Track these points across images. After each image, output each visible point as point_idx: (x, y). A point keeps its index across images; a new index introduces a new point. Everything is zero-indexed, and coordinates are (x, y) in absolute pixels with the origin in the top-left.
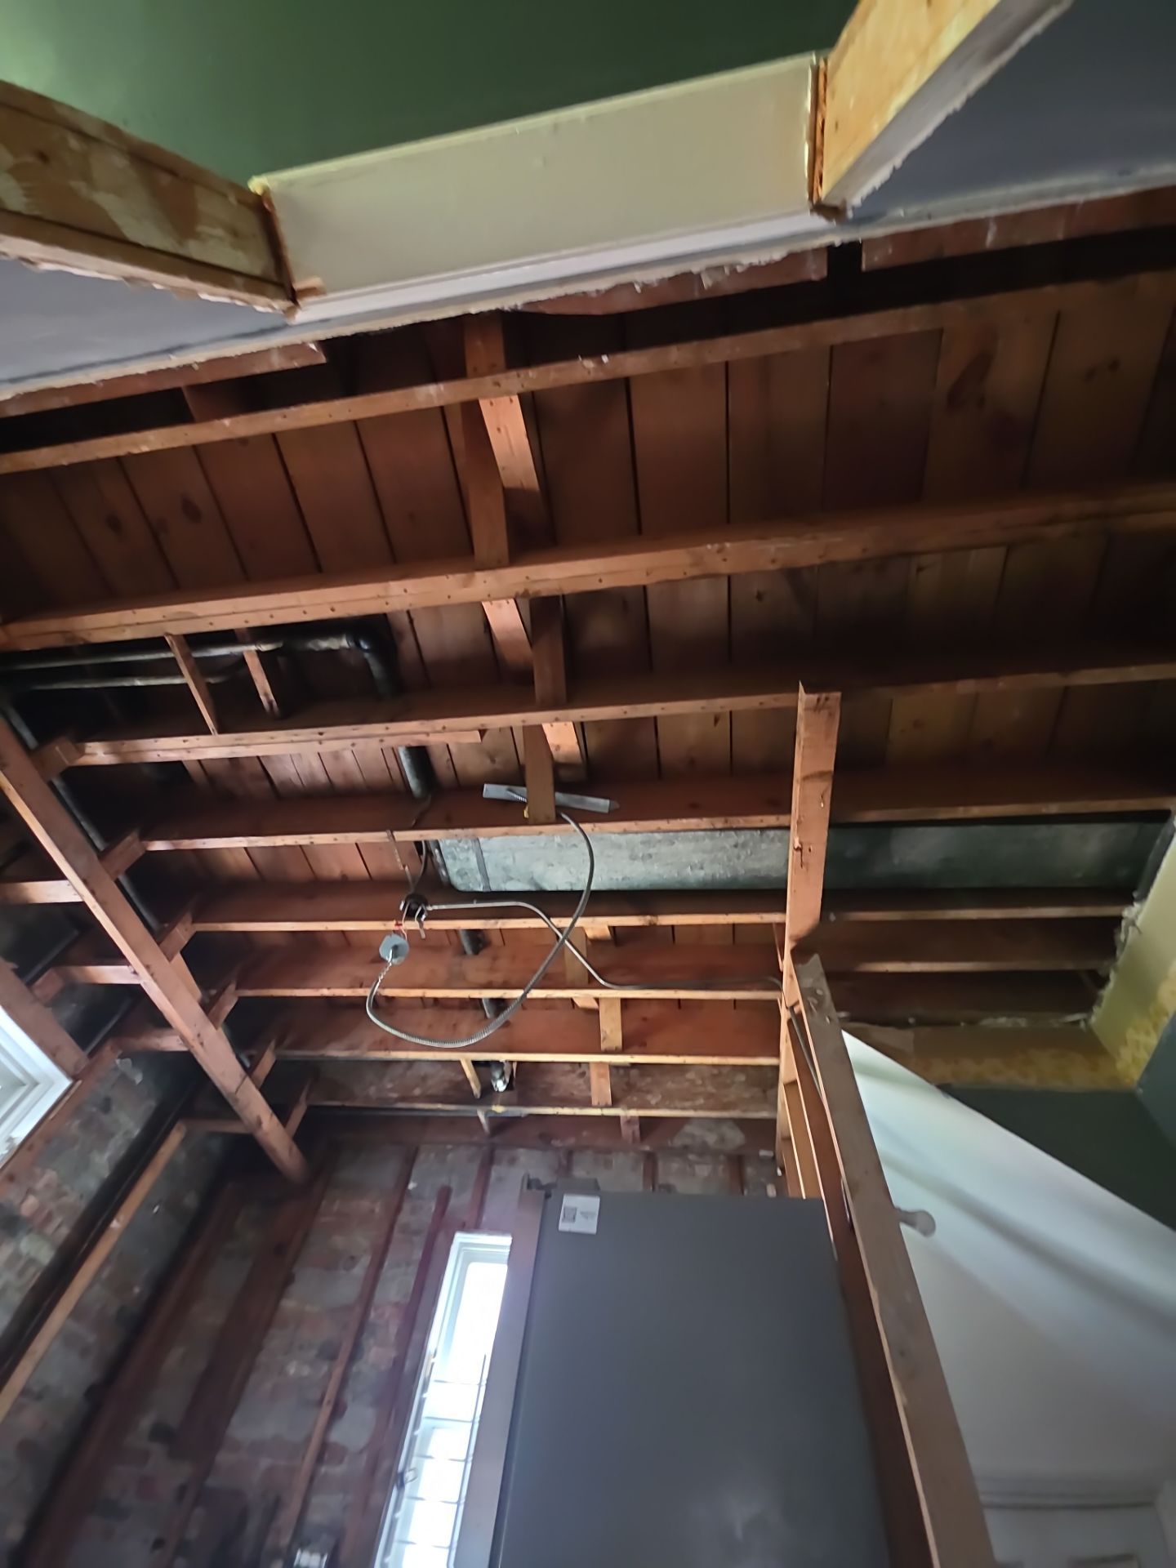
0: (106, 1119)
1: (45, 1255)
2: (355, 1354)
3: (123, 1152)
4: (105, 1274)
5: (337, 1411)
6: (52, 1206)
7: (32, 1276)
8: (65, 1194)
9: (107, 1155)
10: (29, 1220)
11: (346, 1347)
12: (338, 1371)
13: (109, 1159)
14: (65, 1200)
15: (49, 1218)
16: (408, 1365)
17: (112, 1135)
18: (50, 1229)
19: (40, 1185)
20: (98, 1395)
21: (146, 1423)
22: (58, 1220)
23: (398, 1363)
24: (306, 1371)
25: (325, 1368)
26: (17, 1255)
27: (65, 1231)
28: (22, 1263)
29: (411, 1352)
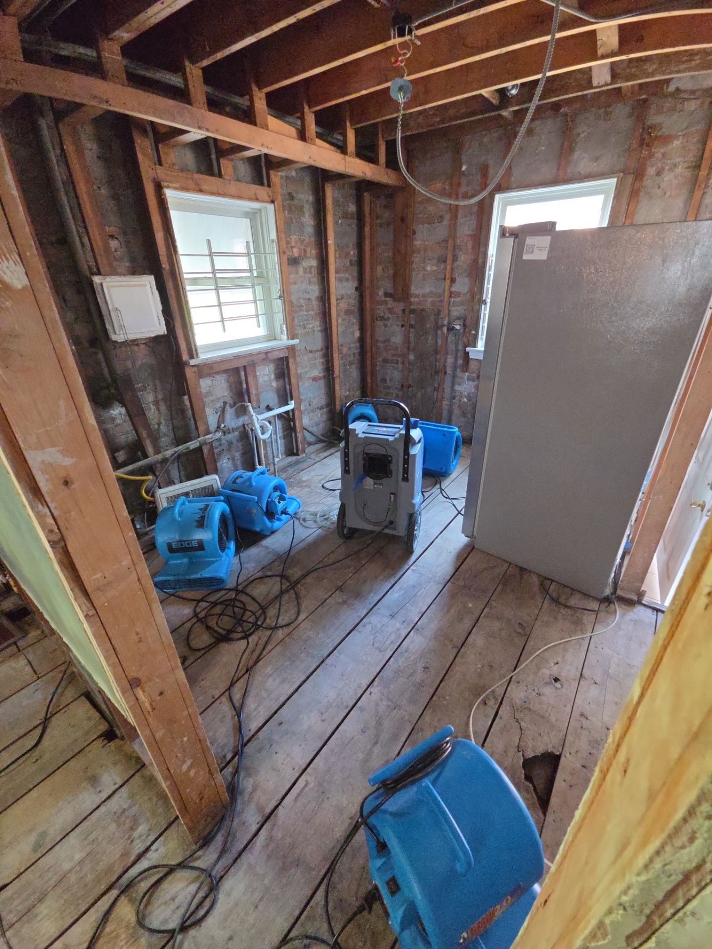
0: (296, 202)
1: (314, 263)
2: (455, 258)
3: (312, 210)
4: (337, 256)
5: (453, 281)
6: (303, 247)
7: (314, 271)
8: (304, 240)
9: (307, 216)
10: (300, 256)
11: (450, 257)
12: (449, 267)
13: (309, 216)
14: (305, 242)
15: (305, 251)
16: (480, 261)
17: (302, 207)
18: (308, 255)
19: (293, 244)
20: (360, 289)
21: (381, 292)
22: (309, 250)
23: (475, 261)
24: (435, 268)
25: (443, 266)
26: (305, 269)
27: (314, 252)
28: (308, 270)
29: (480, 256)
